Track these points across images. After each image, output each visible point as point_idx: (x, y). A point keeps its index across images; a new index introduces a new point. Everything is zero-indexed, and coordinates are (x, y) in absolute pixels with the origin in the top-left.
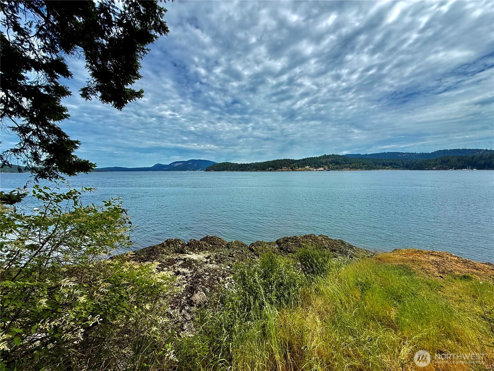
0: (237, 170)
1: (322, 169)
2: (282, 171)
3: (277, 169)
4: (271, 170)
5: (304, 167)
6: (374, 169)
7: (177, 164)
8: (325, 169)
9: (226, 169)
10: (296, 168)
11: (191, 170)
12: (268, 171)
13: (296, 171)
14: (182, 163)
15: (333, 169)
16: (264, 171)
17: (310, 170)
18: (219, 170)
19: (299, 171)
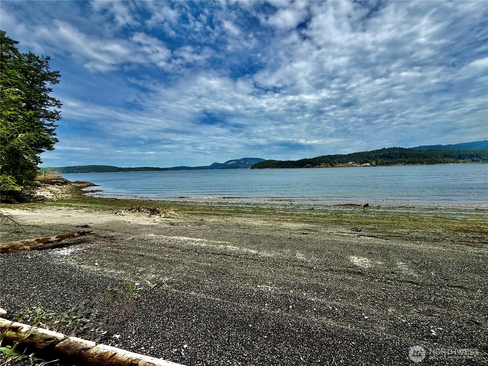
0: (278, 167)
1: (368, 164)
2: (319, 167)
3: (315, 166)
4: (308, 167)
5: (347, 162)
6: (441, 163)
7: (231, 163)
8: (371, 165)
9: (268, 166)
10: (336, 164)
11: (242, 168)
12: (306, 167)
13: (336, 167)
14: (235, 162)
15: (382, 164)
16: (301, 168)
17: (353, 166)
18: (262, 168)
19: (339, 167)
